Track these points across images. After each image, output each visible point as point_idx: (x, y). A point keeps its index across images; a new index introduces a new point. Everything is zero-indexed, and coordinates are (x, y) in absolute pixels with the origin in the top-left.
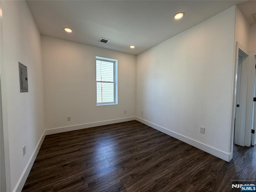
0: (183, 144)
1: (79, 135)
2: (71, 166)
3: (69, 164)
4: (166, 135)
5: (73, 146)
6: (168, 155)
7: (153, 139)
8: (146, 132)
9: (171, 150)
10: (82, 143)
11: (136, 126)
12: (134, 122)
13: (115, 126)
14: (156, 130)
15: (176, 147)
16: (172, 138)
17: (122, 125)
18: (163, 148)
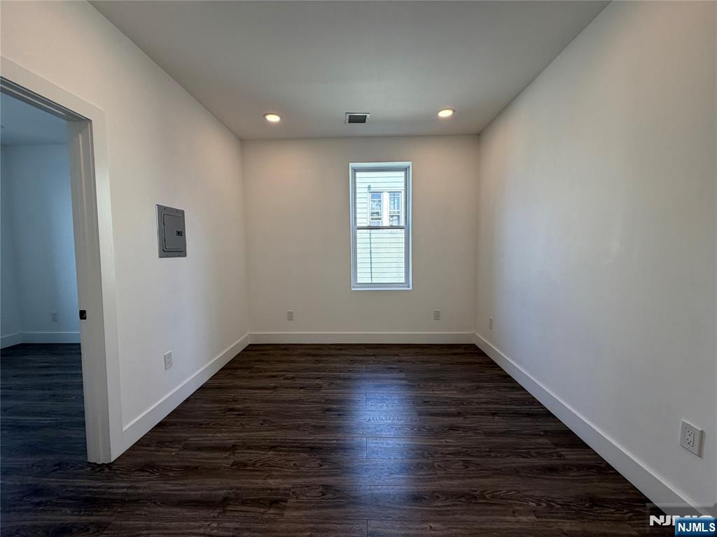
0: (603, 469)
1: (302, 355)
2: (239, 415)
3: (239, 410)
4: (549, 415)
5: (273, 376)
6: (486, 481)
7: (482, 414)
8: (478, 387)
9: (516, 472)
10: (291, 375)
11: (457, 363)
12: (463, 351)
13: (397, 352)
14: (522, 389)
15: (551, 470)
16: (569, 433)
17: (417, 350)
18: (493, 454)
